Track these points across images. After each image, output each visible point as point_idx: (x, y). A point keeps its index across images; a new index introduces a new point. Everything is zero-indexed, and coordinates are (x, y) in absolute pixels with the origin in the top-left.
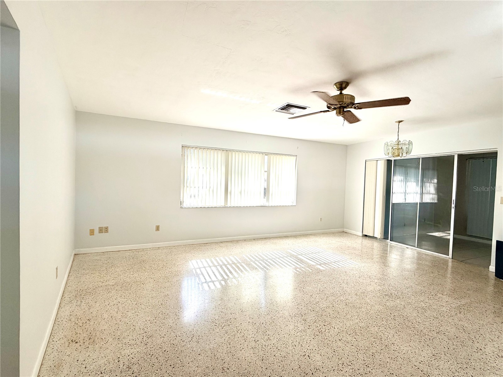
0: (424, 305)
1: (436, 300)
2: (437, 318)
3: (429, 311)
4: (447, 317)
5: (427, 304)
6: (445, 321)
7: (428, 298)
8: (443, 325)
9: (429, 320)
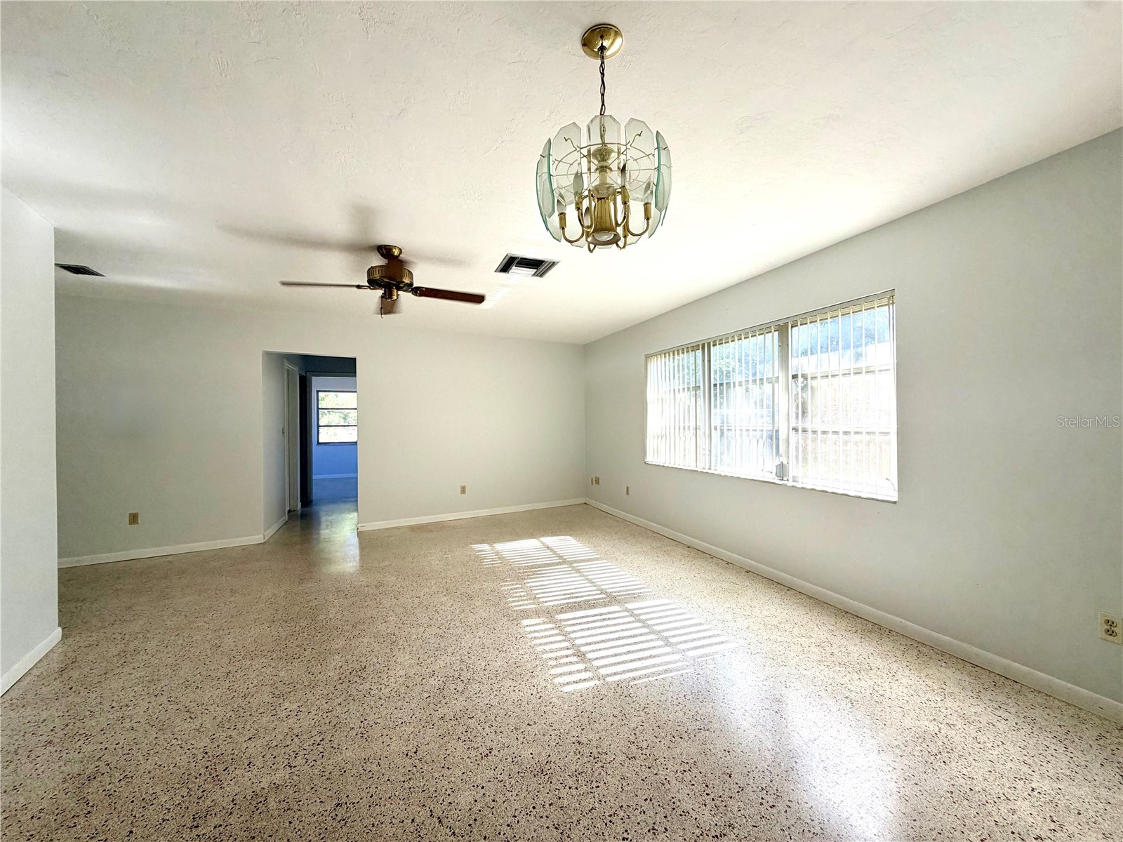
0: (287, 705)
1: (275, 744)
2: (245, 697)
3: (268, 700)
4: (228, 715)
5: (285, 713)
6: (227, 702)
7: (295, 732)
8: (228, 692)
9: (255, 683)
